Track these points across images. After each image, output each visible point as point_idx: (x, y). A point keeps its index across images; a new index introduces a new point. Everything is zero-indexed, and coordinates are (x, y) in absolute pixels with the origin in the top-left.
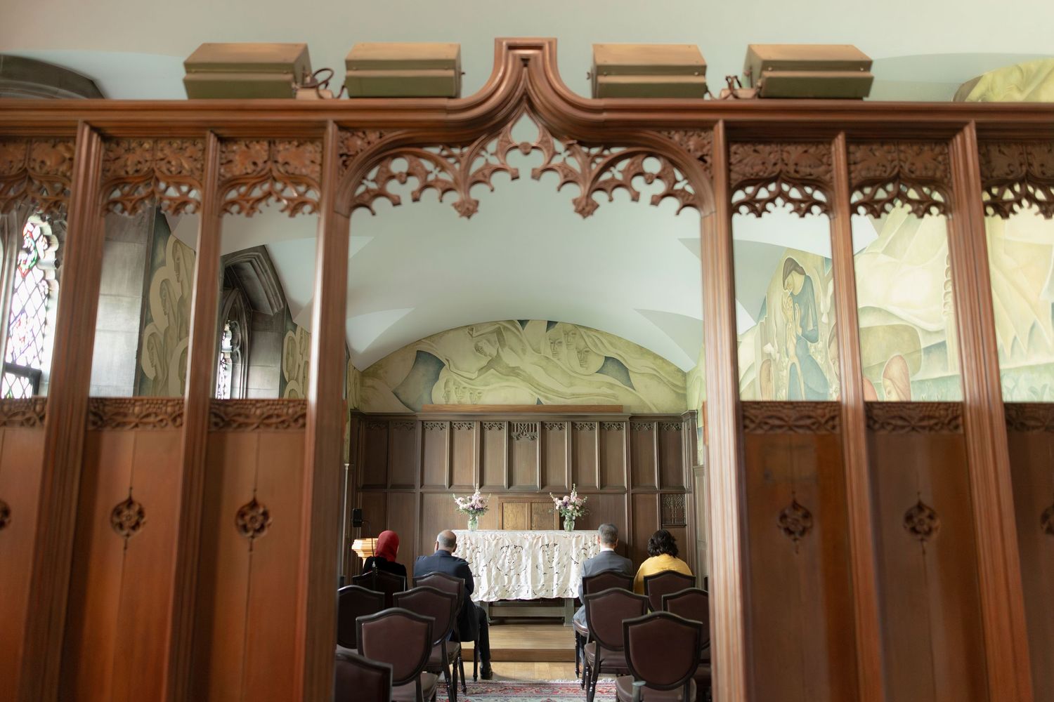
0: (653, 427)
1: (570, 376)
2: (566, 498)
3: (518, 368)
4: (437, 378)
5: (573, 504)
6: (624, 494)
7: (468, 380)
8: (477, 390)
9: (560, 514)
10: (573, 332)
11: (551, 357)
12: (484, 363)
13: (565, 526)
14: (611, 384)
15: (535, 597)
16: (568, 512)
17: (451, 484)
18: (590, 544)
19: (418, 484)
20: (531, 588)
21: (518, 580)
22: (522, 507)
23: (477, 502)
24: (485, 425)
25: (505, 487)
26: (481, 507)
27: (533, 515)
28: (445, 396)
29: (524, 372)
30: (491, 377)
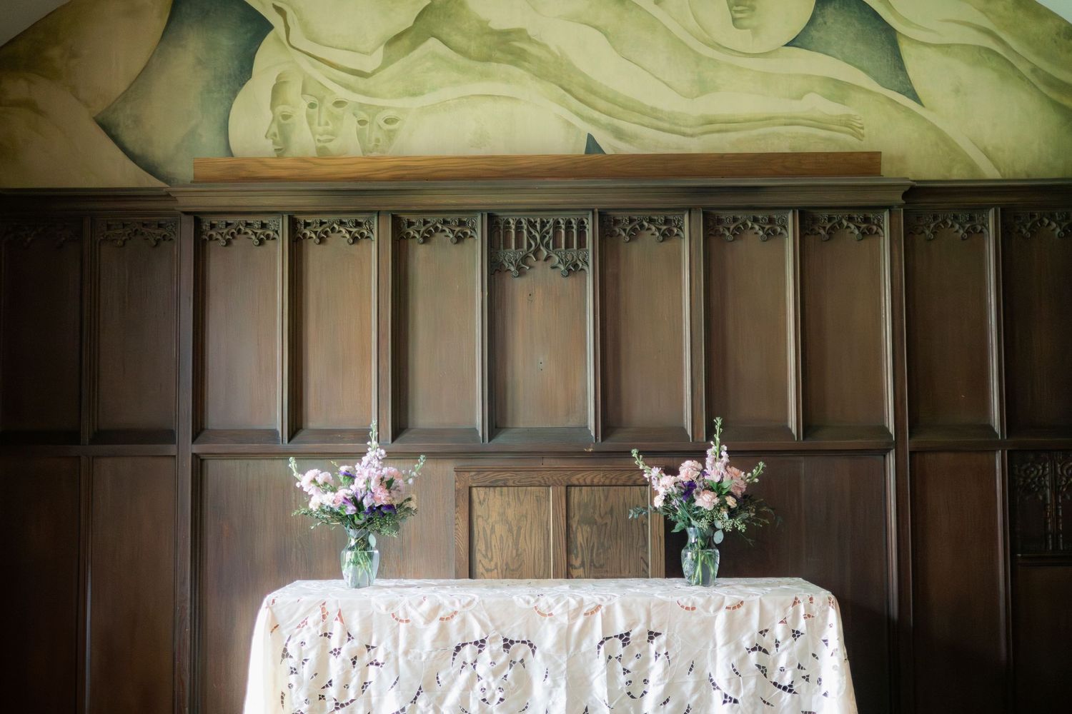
0: (985, 225)
1: (699, 58)
2: (688, 469)
3: (520, 33)
4: (244, 71)
5: (717, 489)
6: (884, 452)
7: (352, 79)
8: (383, 108)
9: (669, 524)
13: (686, 566)
14: (837, 84)
16: (698, 518)
17: (296, 425)
18: (779, 631)
19: (186, 427)
22: (538, 499)
23: (373, 484)
24: (410, 224)
25: (478, 434)
26: (385, 503)
27: (574, 525)
28: (275, 129)
29: (544, 46)
30: (429, 64)
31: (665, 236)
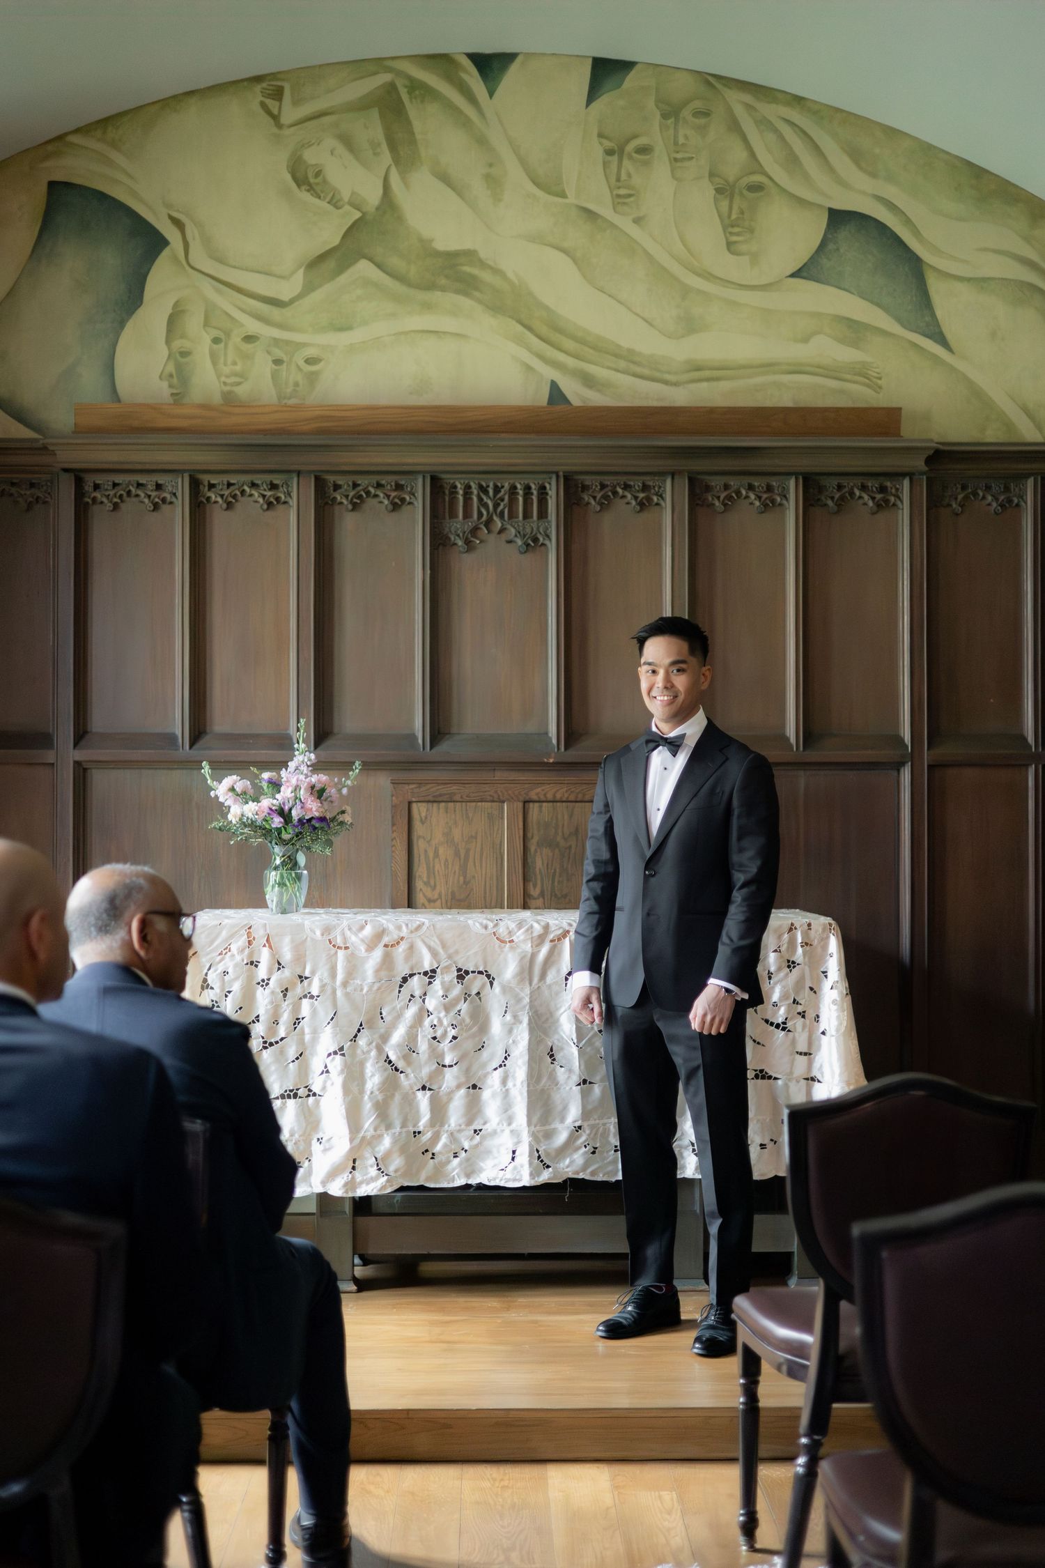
0: (1022, 497)
1: (686, 291)
3: (470, 255)
4: (133, 297)
6: (898, 766)
7: (266, 307)
8: (304, 345)
10: (697, 104)
11: (606, 212)
12: (329, 233)
14: (851, 324)
15: (545, 1177)
17: (198, 731)
18: (772, 961)
19: (66, 731)
20: (526, 1138)
21: (473, 1109)
22: (490, 817)
23: (302, 793)
24: (337, 487)
25: (418, 740)
26: (317, 814)
27: (532, 847)
28: (171, 368)
29: (497, 271)
30: (359, 292)
31: (643, 505)
